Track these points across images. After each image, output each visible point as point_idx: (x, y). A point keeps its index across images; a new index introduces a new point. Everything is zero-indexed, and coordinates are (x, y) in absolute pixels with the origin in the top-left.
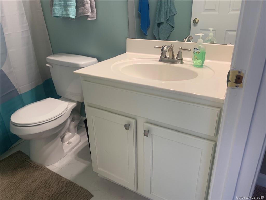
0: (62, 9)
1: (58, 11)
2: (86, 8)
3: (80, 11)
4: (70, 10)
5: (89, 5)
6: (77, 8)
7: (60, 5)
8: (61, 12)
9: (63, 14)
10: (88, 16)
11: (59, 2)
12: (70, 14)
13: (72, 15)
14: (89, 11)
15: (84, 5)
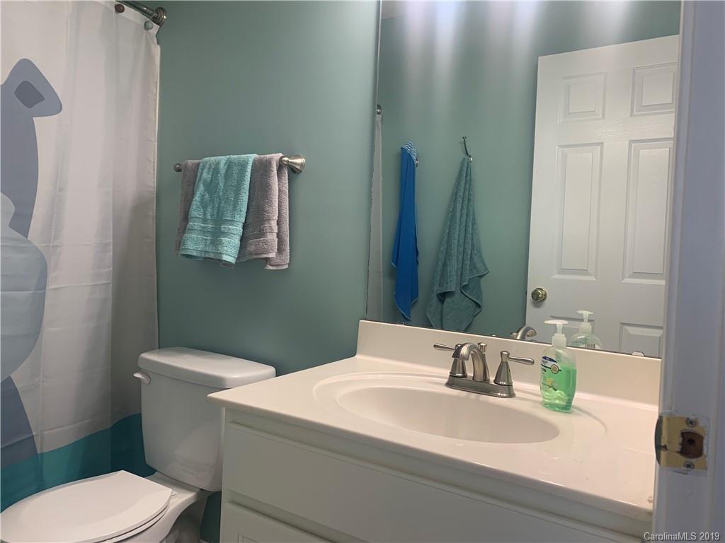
0: (206, 240)
1: (194, 244)
2: (266, 243)
3: (251, 248)
4: (226, 244)
5: (275, 235)
6: (244, 239)
7: (203, 231)
8: (202, 246)
9: (206, 252)
10: (267, 259)
11: (202, 225)
13: (229, 255)
14: (272, 250)
15: (262, 234)
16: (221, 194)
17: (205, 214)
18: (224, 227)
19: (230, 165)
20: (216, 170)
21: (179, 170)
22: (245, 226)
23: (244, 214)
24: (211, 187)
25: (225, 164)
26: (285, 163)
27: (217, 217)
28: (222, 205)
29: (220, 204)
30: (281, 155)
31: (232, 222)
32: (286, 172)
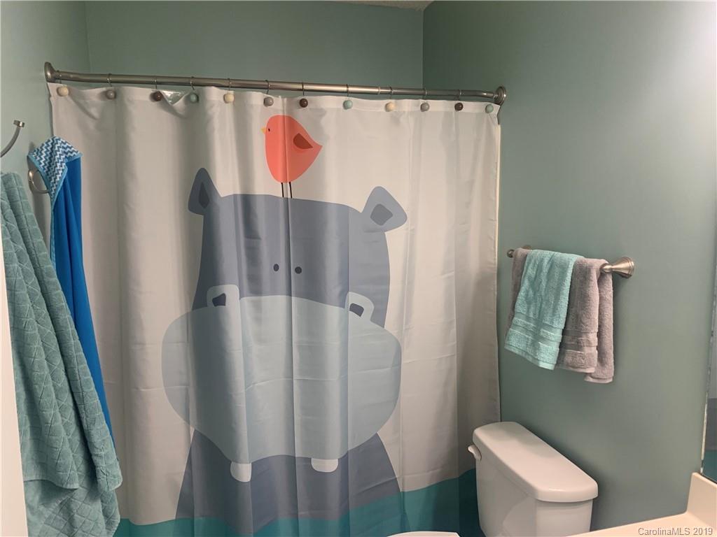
0: (528, 339)
2: (582, 356)
3: (568, 359)
4: (543, 350)
5: (595, 348)
6: (562, 346)
7: (526, 329)
8: (523, 345)
9: (527, 353)
10: (587, 374)
11: (526, 322)
12: (542, 359)
13: (546, 362)
14: (591, 364)
15: (579, 347)
16: (543, 294)
17: (528, 312)
18: (543, 332)
19: (552, 263)
20: (539, 269)
21: (511, 256)
22: (564, 332)
23: (563, 320)
24: (535, 283)
25: (548, 263)
26: (607, 271)
27: (539, 318)
28: (543, 306)
29: (541, 303)
30: (603, 261)
31: (550, 327)
32: (610, 279)
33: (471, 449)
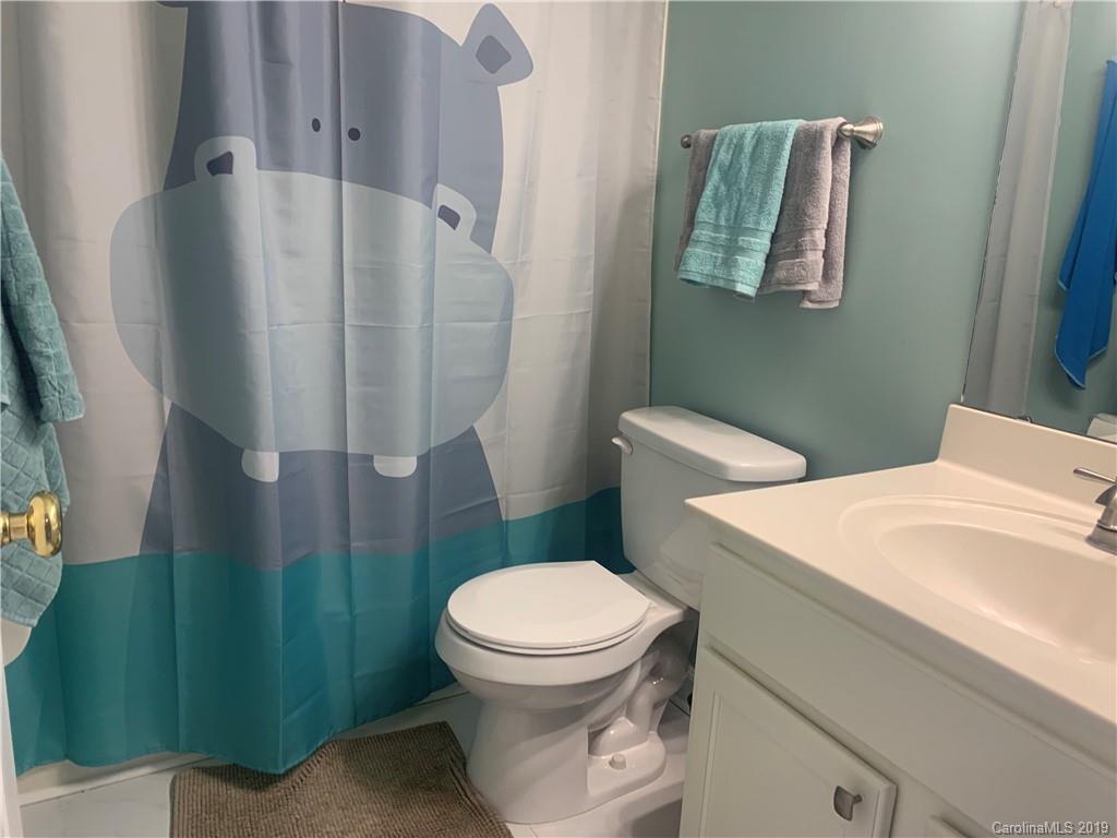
0: (716, 258)
1: (699, 264)
2: (803, 266)
3: (781, 274)
4: (743, 266)
5: (820, 254)
6: (771, 259)
7: (713, 244)
8: (709, 268)
9: (715, 277)
10: (805, 293)
11: (713, 235)
12: (740, 279)
13: (746, 284)
14: (813, 278)
15: (798, 252)
16: (743, 186)
17: (717, 216)
18: (743, 240)
19: (759, 139)
20: (738, 149)
21: (687, 146)
22: (774, 238)
23: (774, 219)
24: (729, 175)
25: (752, 138)
26: (847, 133)
27: (735, 223)
28: (743, 204)
29: (739, 202)
30: (842, 120)
31: (755, 231)
32: (847, 147)
33: (616, 441)
